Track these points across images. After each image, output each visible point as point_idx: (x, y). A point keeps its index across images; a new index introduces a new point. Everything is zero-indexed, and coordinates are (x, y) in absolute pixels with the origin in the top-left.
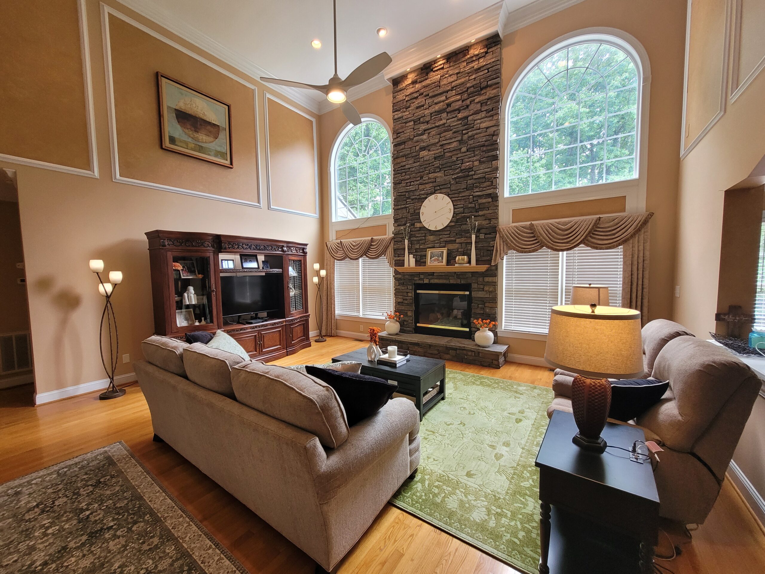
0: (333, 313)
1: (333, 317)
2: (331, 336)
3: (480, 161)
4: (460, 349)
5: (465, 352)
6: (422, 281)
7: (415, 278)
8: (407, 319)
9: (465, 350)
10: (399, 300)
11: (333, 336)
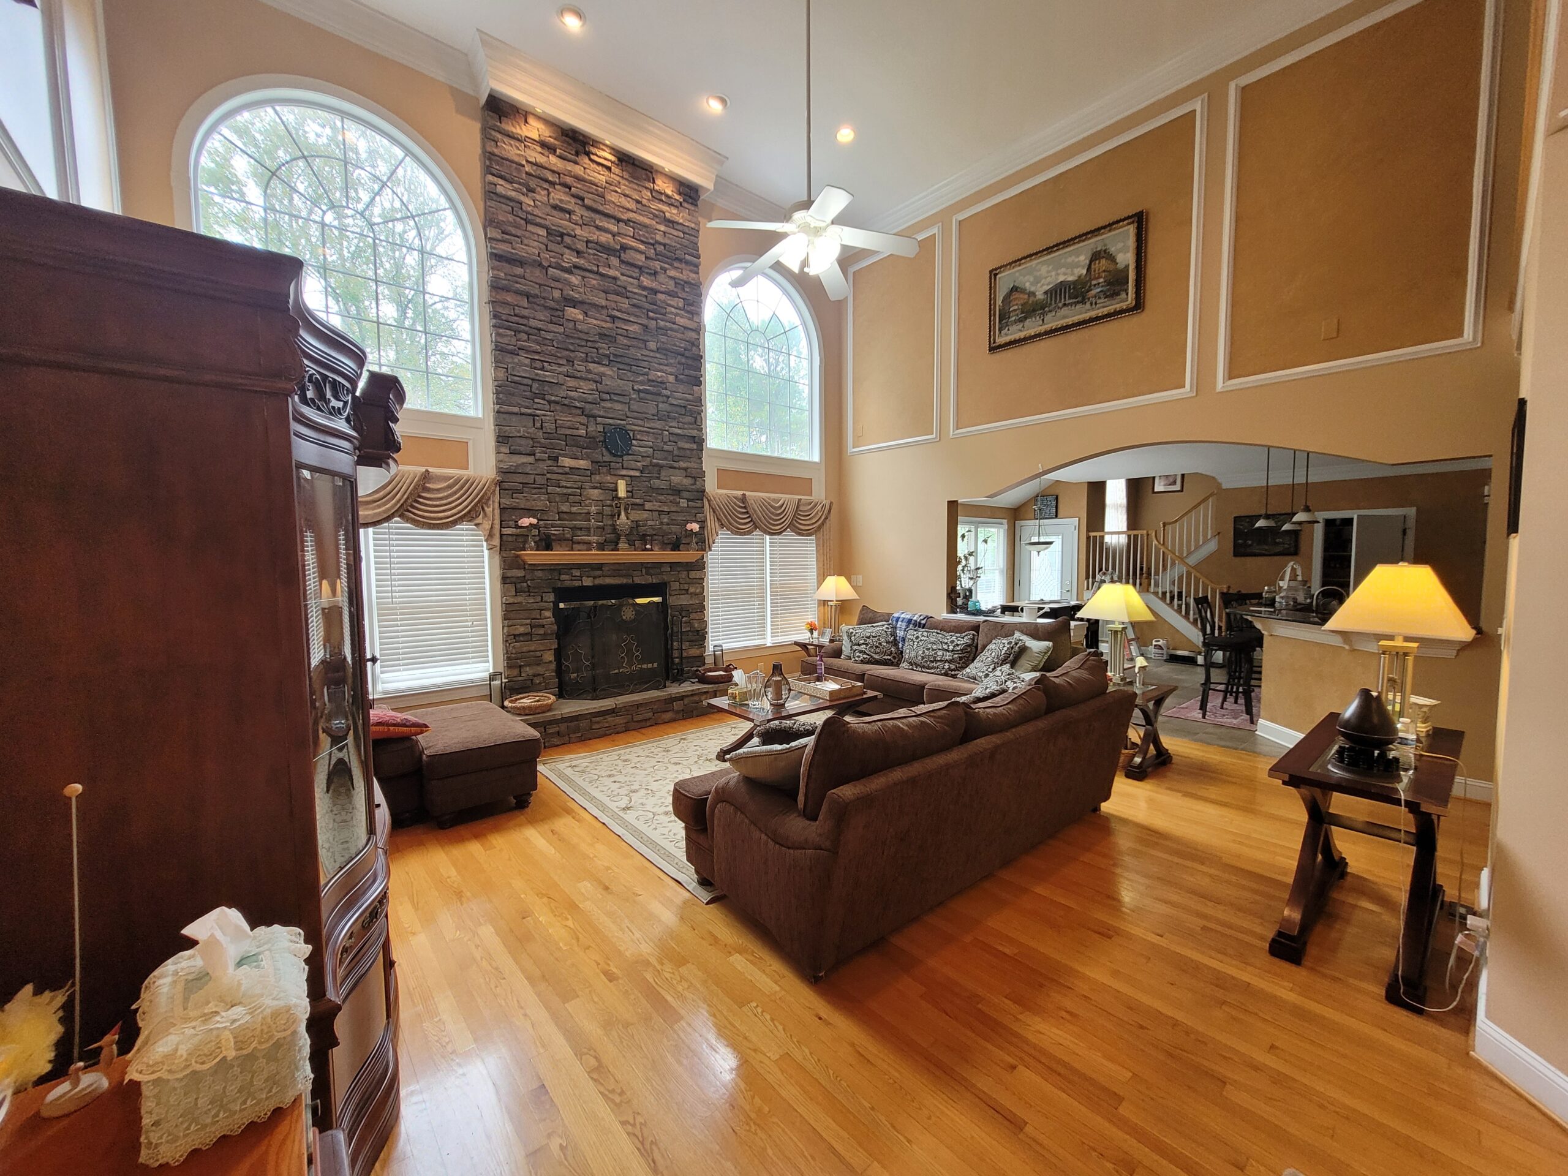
3: (676, 376)
6: (578, 582)
7: (563, 577)
8: (540, 670)
10: (521, 630)
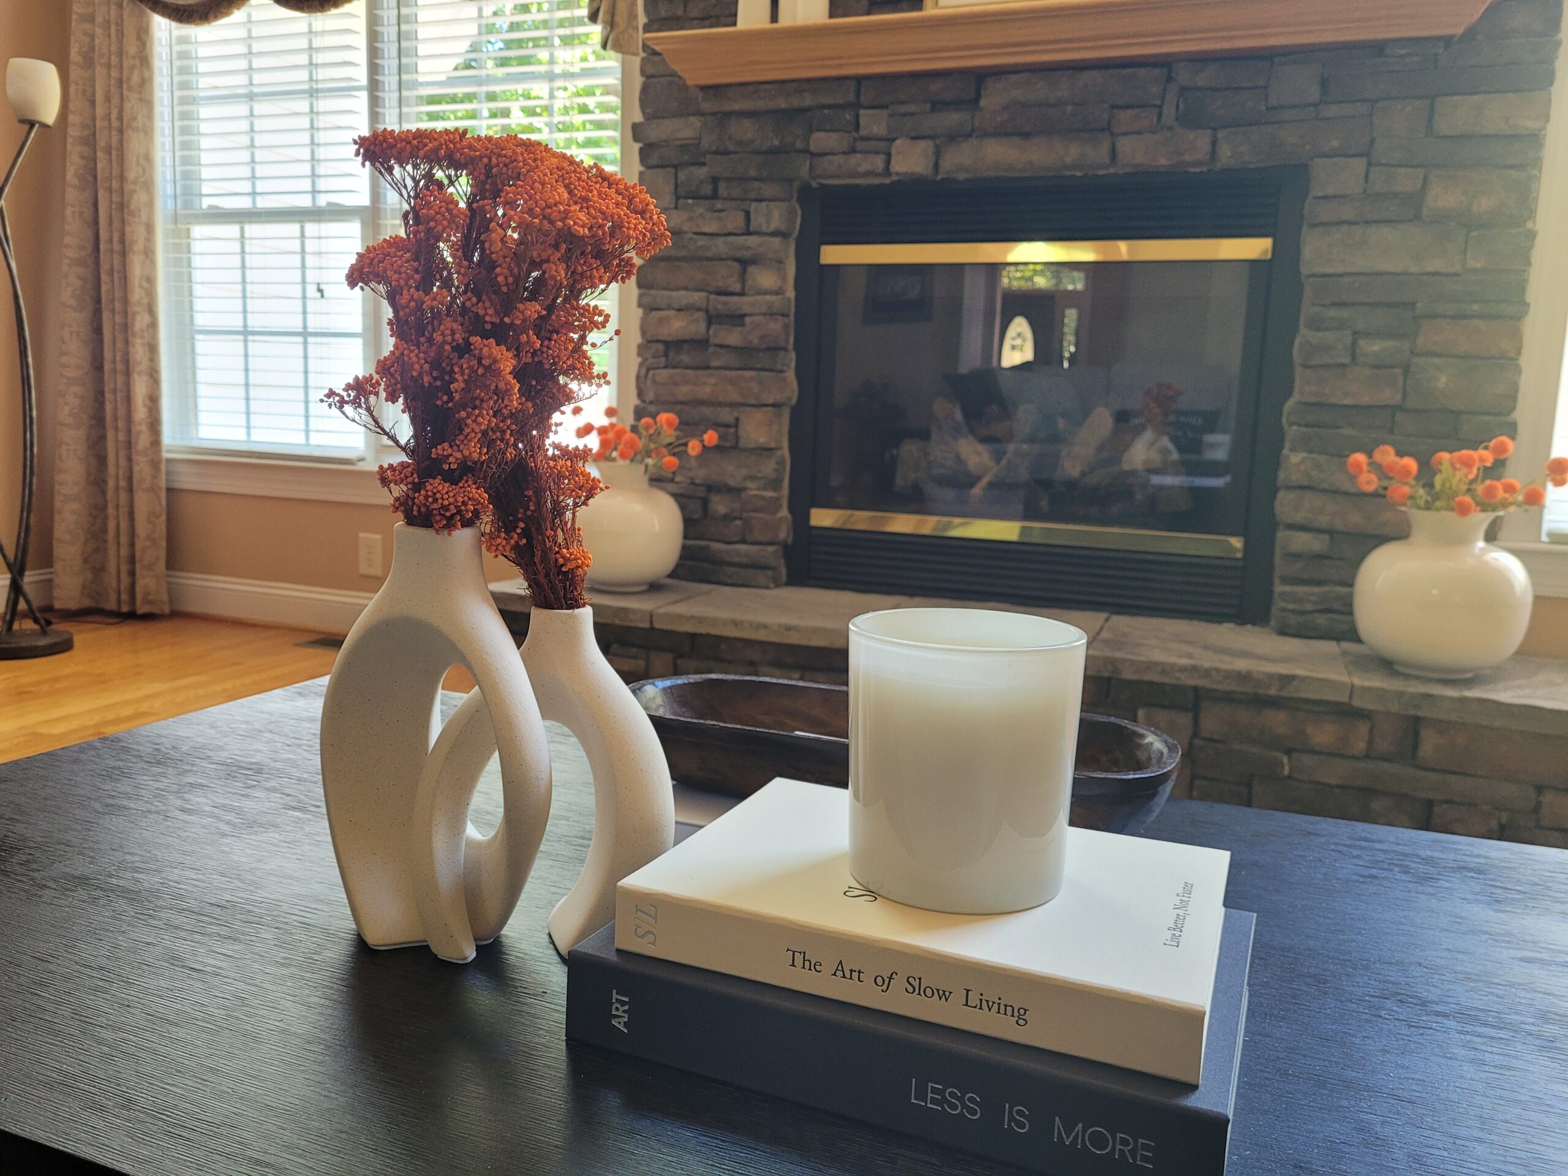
0: (143, 441)
1: (141, 467)
2: (132, 616)
4: (1228, 698)
5: (1277, 721)
6: (879, 162)
7: (821, 140)
8: (731, 471)
9: (1274, 703)
10: (678, 326)
11: (148, 617)
